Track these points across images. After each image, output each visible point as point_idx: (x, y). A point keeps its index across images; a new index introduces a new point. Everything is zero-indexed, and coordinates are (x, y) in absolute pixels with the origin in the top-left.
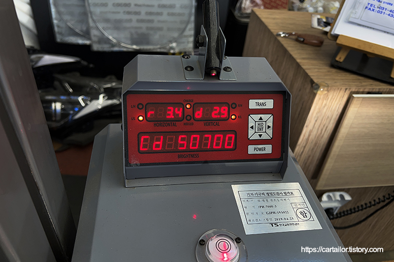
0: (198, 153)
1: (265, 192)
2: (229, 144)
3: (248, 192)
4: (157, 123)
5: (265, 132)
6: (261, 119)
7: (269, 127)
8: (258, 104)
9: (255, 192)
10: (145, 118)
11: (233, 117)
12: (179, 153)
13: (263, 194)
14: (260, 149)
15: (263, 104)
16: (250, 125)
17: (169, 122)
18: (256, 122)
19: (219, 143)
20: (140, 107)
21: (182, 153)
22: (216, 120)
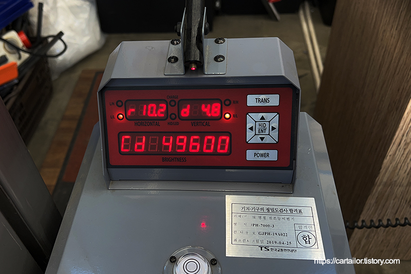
0: (185, 156)
1: (265, 207)
2: (223, 148)
3: (243, 206)
4: (138, 121)
5: (269, 134)
6: (263, 118)
7: (273, 128)
8: (258, 100)
9: (253, 206)
10: (125, 116)
11: (227, 116)
12: (164, 156)
13: (262, 209)
14: (262, 155)
15: (266, 100)
16: (249, 126)
17: (151, 121)
18: (256, 122)
19: (211, 146)
20: (120, 104)
21: (167, 156)
22: (206, 120)
